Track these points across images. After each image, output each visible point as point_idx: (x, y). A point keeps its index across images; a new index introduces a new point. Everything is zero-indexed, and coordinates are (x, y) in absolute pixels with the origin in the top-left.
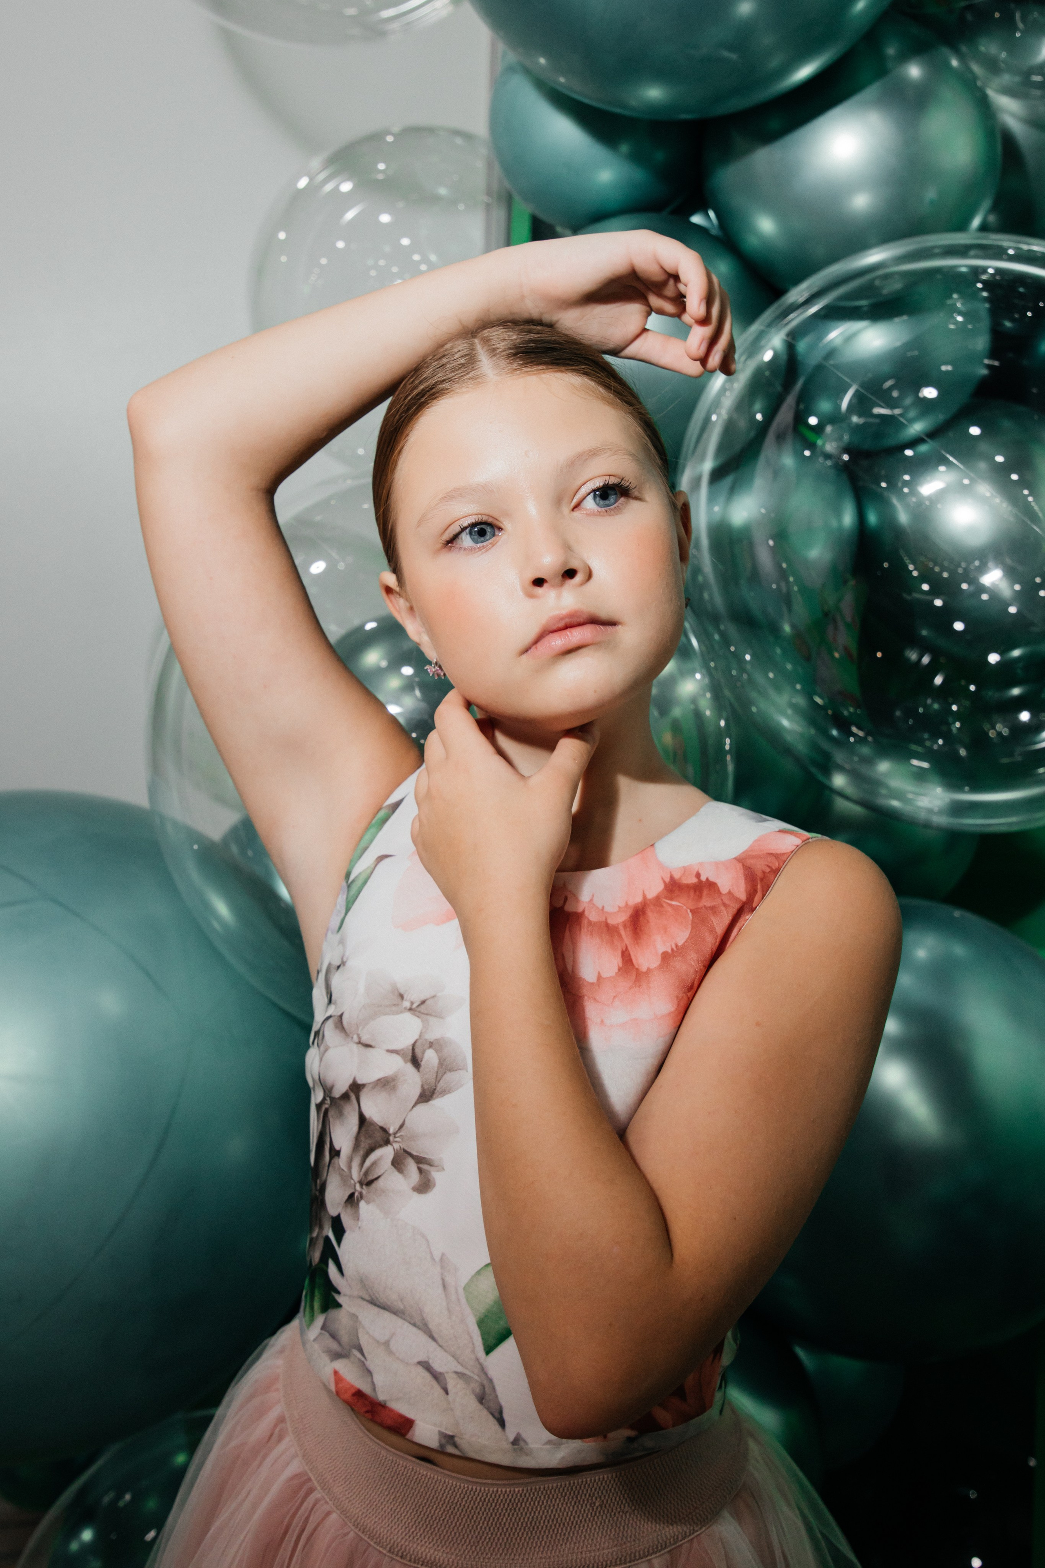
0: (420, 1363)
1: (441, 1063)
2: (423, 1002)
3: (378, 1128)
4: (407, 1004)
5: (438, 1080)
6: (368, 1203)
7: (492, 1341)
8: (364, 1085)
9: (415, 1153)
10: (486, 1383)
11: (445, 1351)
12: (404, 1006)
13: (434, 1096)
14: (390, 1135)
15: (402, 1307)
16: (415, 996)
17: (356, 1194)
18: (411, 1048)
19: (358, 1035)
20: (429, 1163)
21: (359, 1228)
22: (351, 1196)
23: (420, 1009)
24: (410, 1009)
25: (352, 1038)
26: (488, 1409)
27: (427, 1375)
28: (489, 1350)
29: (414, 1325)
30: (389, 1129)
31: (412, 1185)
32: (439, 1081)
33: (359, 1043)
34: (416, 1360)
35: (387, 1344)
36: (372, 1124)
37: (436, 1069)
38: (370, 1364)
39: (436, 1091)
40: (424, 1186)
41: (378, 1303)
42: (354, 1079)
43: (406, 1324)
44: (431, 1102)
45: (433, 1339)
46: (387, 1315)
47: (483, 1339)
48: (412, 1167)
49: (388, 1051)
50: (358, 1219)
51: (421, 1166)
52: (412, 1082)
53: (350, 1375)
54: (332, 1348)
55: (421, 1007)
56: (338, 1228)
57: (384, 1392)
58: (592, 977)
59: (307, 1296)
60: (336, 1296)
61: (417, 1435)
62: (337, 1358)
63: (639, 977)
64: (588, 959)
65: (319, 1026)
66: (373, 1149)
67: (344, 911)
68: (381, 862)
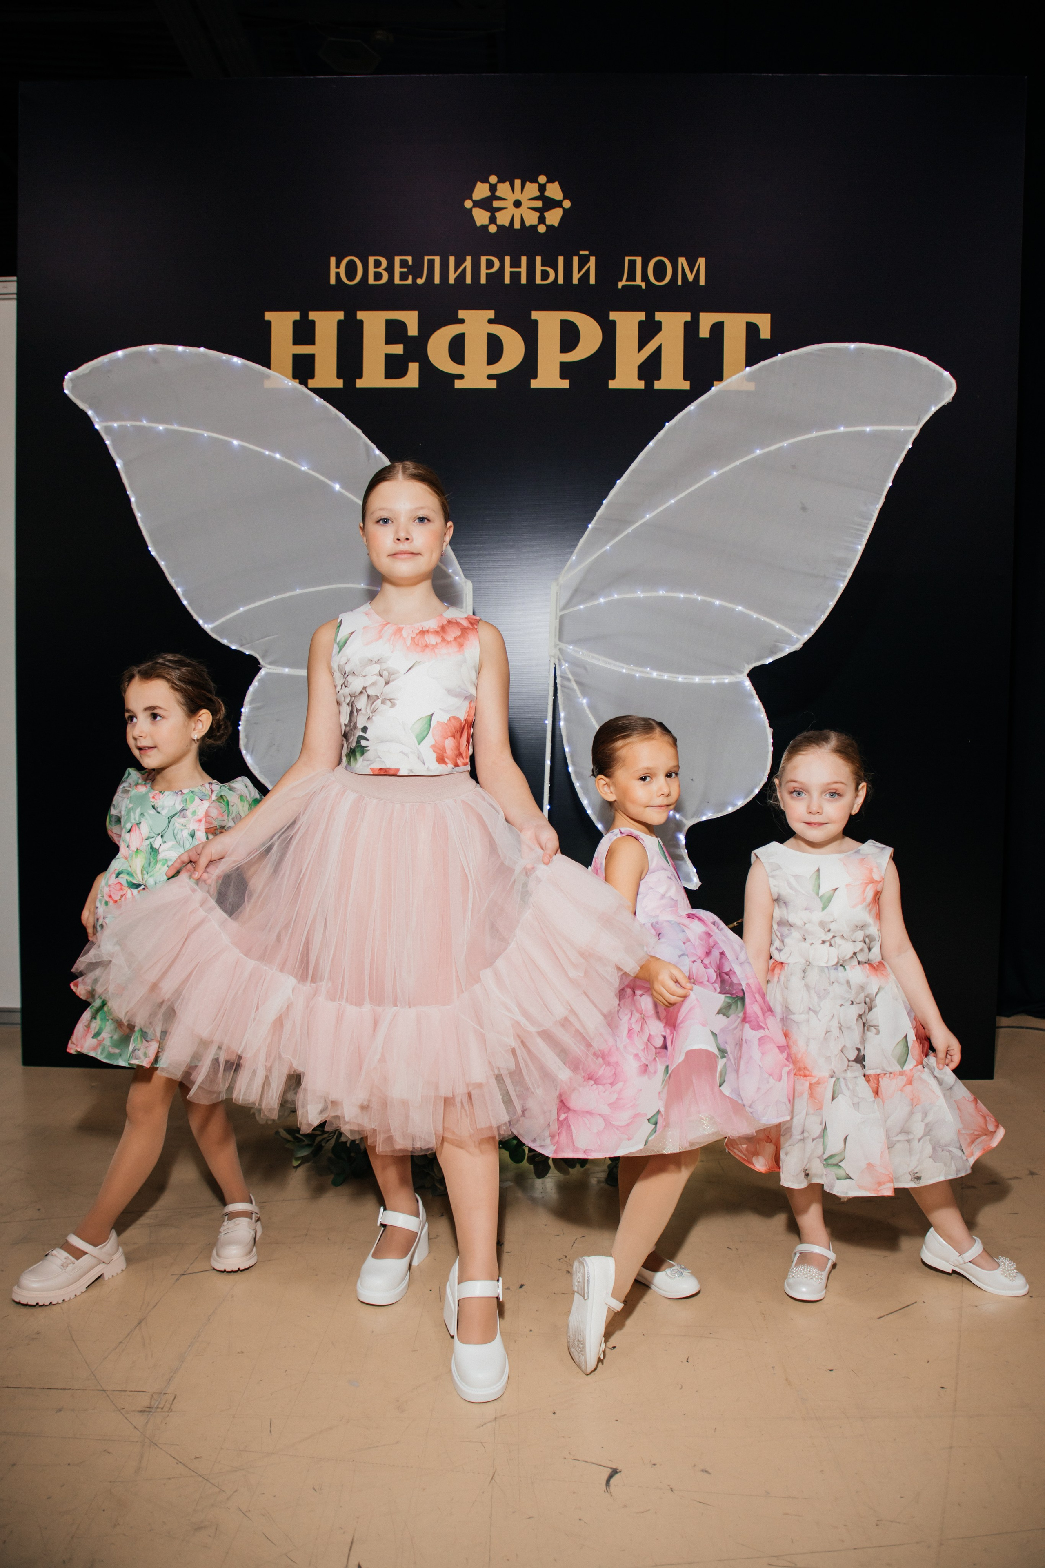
0: (400, 752)
2: (380, 659)
3: (374, 696)
4: (374, 662)
5: (391, 677)
7: (419, 741)
8: (367, 687)
9: (388, 698)
10: (419, 753)
11: (407, 747)
13: (391, 681)
15: (392, 739)
16: (376, 659)
18: (379, 673)
20: (393, 699)
22: (369, 718)
25: (360, 675)
26: (421, 761)
27: (402, 755)
28: (419, 744)
29: (397, 742)
31: (389, 707)
33: (362, 676)
35: (388, 751)
36: (372, 696)
37: (388, 676)
38: (383, 759)
40: (393, 705)
41: (384, 741)
43: (394, 743)
44: (390, 684)
45: (403, 744)
47: (417, 741)
48: (388, 702)
49: (372, 676)
52: (382, 681)
53: (377, 766)
54: (368, 763)
55: (378, 662)
56: (365, 729)
57: (389, 764)
58: (435, 643)
59: (350, 758)
60: (367, 749)
61: (400, 773)
62: (370, 764)
63: (448, 642)
64: (432, 639)
65: (341, 682)
66: (373, 703)
67: (338, 650)
68: (352, 633)
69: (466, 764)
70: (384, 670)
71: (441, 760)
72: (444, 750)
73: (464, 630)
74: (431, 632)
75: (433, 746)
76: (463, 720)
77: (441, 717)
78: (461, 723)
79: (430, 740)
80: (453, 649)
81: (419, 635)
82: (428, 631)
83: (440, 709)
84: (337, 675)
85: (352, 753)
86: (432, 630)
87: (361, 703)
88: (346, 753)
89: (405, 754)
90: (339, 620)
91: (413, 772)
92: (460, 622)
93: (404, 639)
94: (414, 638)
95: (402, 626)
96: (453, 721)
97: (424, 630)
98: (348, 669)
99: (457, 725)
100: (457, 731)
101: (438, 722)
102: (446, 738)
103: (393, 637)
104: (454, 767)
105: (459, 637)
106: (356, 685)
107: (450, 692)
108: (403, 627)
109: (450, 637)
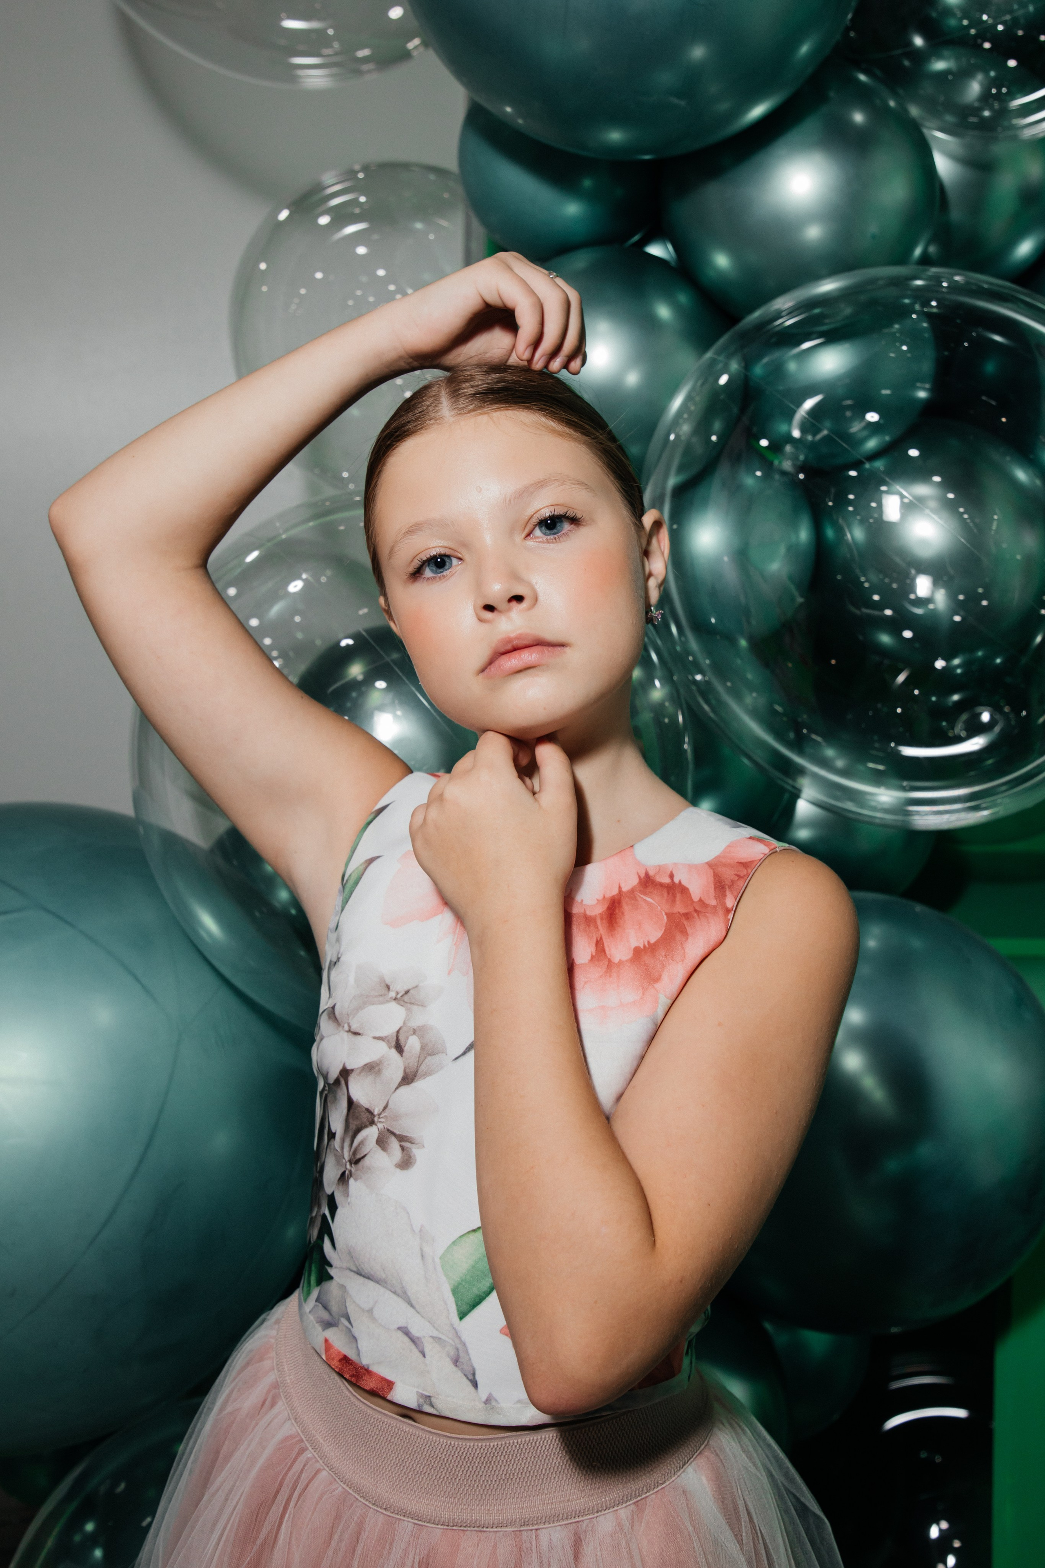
0: (400, 1328)
1: (423, 1048)
2: (407, 992)
3: (364, 1110)
4: (392, 994)
5: (420, 1063)
6: (356, 1180)
7: (465, 1307)
8: (352, 1070)
9: (397, 1133)
10: (459, 1346)
11: (422, 1317)
12: (390, 996)
13: (417, 1078)
14: (374, 1116)
15: (384, 1276)
16: (399, 987)
17: (347, 1172)
18: (395, 1034)
19: (349, 1024)
20: (409, 1140)
21: (349, 1204)
22: (343, 1174)
23: (405, 998)
24: (395, 999)
25: (343, 1026)
26: (462, 1370)
27: (406, 1339)
28: (462, 1315)
29: (395, 1293)
30: (374, 1110)
31: (395, 1163)
32: (420, 1066)
33: (349, 1031)
34: (396, 1326)
35: (370, 1311)
36: (359, 1106)
37: (418, 1053)
38: (355, 1331)
39: (418, 1075)
40: (405, 1161)
41: (363, 1274)
42: (344, 1065)
43: (388, 1292)
44: (413, 1085)
45: (412, 1306)
46: (371, 1284)
47: (457, 1305)
49: (375, 1038)
50: (348, 1196)
51: (403, 1144)
53: (338, 1343)
56: (333, 1206)
57: (368, 1357)
60: (329, 1269)
61: (395, 1396)
63: (611, 966)
66: (360, 1130)
67: (341, 907)
68: (371, 865)
70: (410, 1031)
73: (678, 924)
80: (621, 996)
89: (414, 1340)
91: (433, 1406)
92: (684, 883)
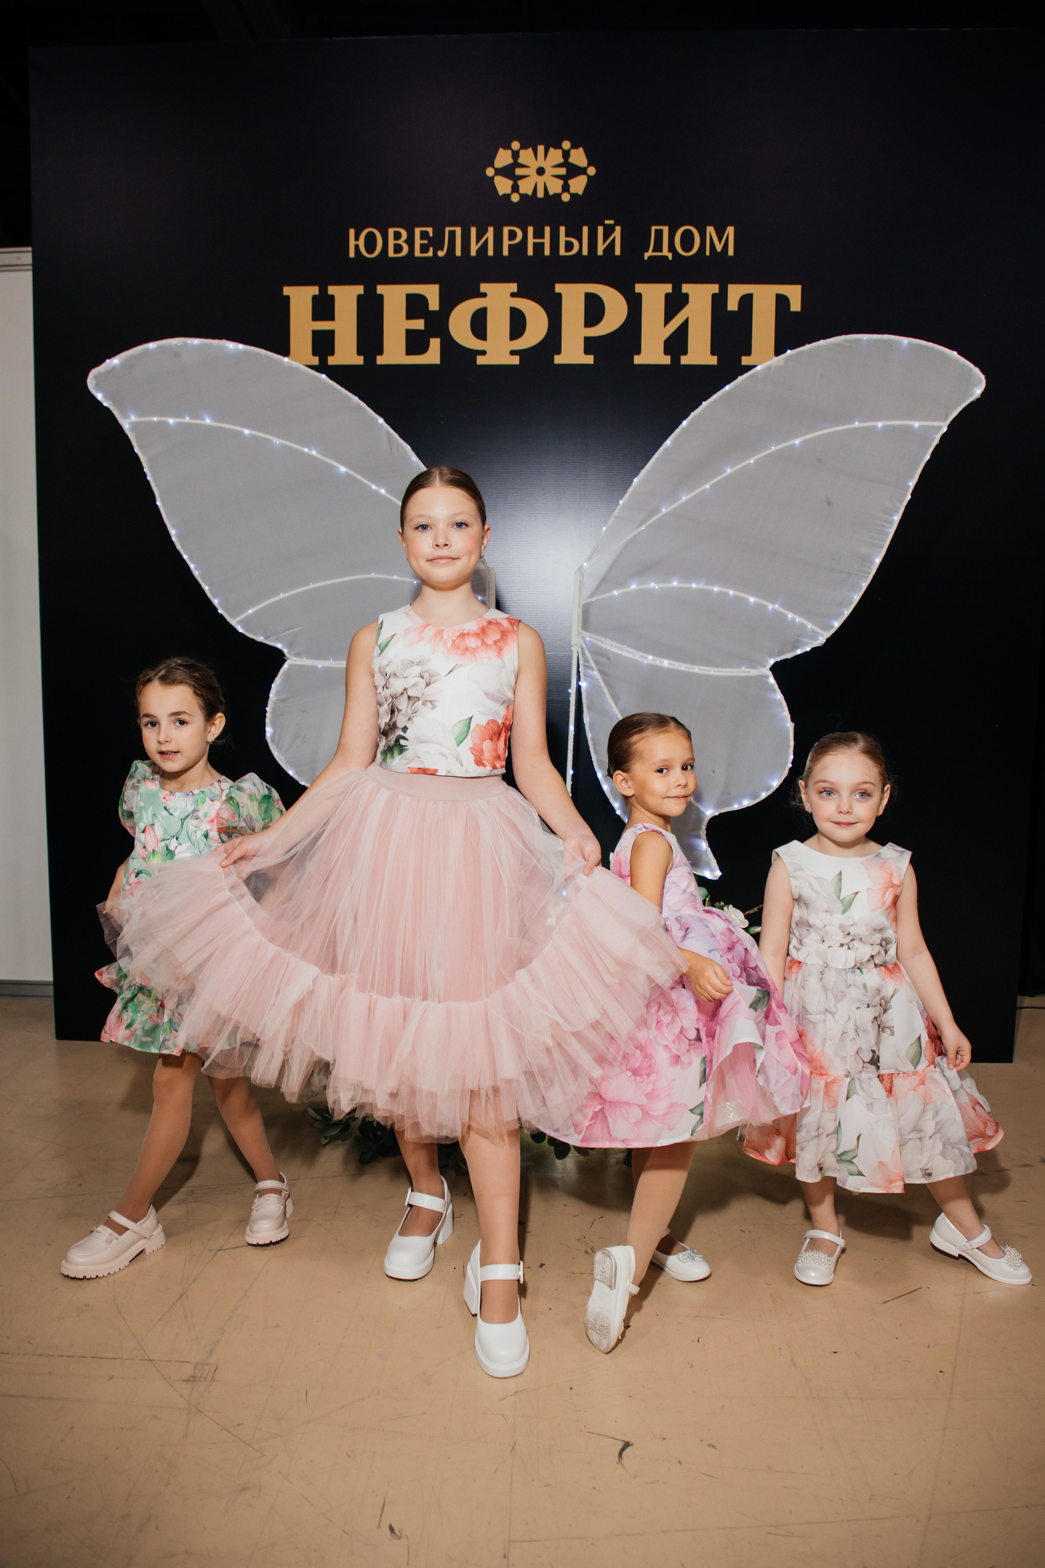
0: (439, 753)
3: (415, 697)
8: (407, 688)
10: (457, 756)
11: (446, 749)
12: (416, 664)
13: (431, 684)
15: (432, 740)
16: (417, 661)
17: (412, 717)
18: (420, 674)
19: (403, 676)
20: (434, 701)
22: (410, 718)
26: (460, 763)
27: (441, 756)
28: (458, 746)
29: (435, 744)
31: (429, 708)
32: (431, 680)
33: (403, 678)
34: (437, 753)
35: (426, 753)
36: (413, 697)
37: (429, 677)
38: (421, 760)
39: (432, 682)
40: (434, 707)
43: (432, 745)
44: (431, 686)
45: (442, 745)
47: (457, 743)
48: (429, 704)
49: (413, 677)
51: (432, 703)
52: (422, 683)
53: (415, 765)
54: (406, 761)
55: (419, 663)
56: (405, 729)
57: (428, 765)
58: (475, 647)
59: (387, 756)
60: (406, 748)
61: (439, 773)
62: (409, 763)
63: (488, 646)
64: (473, 642)
65: (383, 683)
66: (414, 703)
67: (379, 652)
68: (394, 635)
69: (502, 767)
70: (425, 672)
71: (479, 762)
72: (482, 751)
73: (504, 634)
74: (472, 635)
75: (471, 749)
76: (500, 723)
77: (481, 720)
78: (499, 726)
79: (468, 743)
80: (492, 653)
81: (459, 639)
82: (468, 634)
83: (479, 712)
84: (378, 677)
85: (389, 751)
86: (472, 632)
87: (403, 704)
88: (382, 750)
89: (444, 756)
90: (380, 621)
91: (451, 773)
92: (501, 623)
93: (445, 641)
94: (455, 641)
95: (442, 628)
96: (492, 725)
97: (465, 632)
98: (389, 670)
99: (495, 729)
100: (495, 734)
101: (477, 724)
102: (483, 740)
103: (433, 639)
104: (491, 768)
105: (499, 641)
106: (397, 686)
107: (488, 695)
108: (443, 630)
109: (490, 640)
